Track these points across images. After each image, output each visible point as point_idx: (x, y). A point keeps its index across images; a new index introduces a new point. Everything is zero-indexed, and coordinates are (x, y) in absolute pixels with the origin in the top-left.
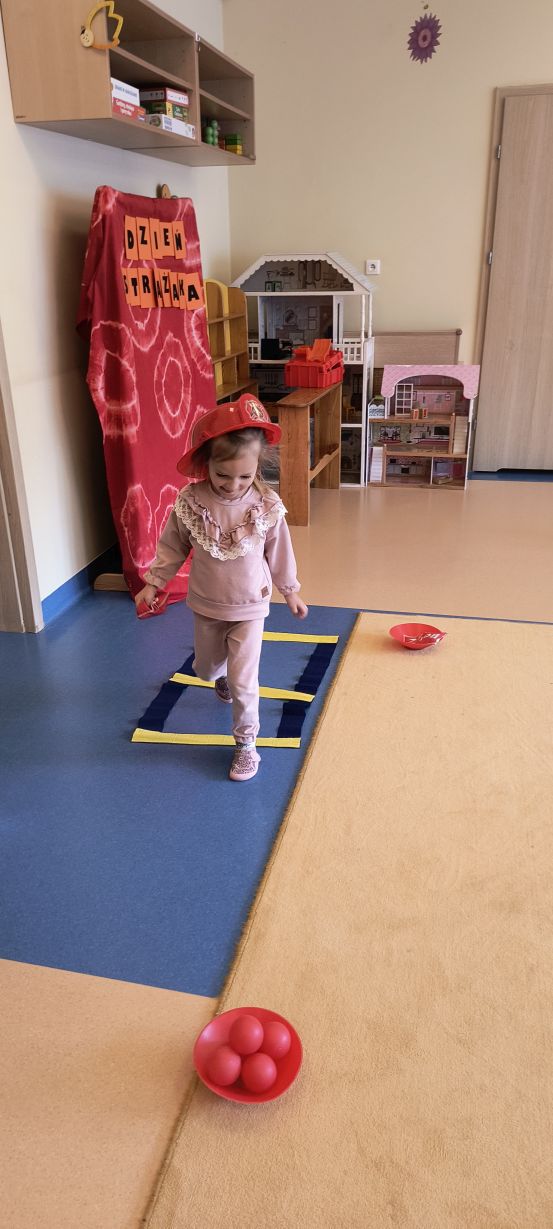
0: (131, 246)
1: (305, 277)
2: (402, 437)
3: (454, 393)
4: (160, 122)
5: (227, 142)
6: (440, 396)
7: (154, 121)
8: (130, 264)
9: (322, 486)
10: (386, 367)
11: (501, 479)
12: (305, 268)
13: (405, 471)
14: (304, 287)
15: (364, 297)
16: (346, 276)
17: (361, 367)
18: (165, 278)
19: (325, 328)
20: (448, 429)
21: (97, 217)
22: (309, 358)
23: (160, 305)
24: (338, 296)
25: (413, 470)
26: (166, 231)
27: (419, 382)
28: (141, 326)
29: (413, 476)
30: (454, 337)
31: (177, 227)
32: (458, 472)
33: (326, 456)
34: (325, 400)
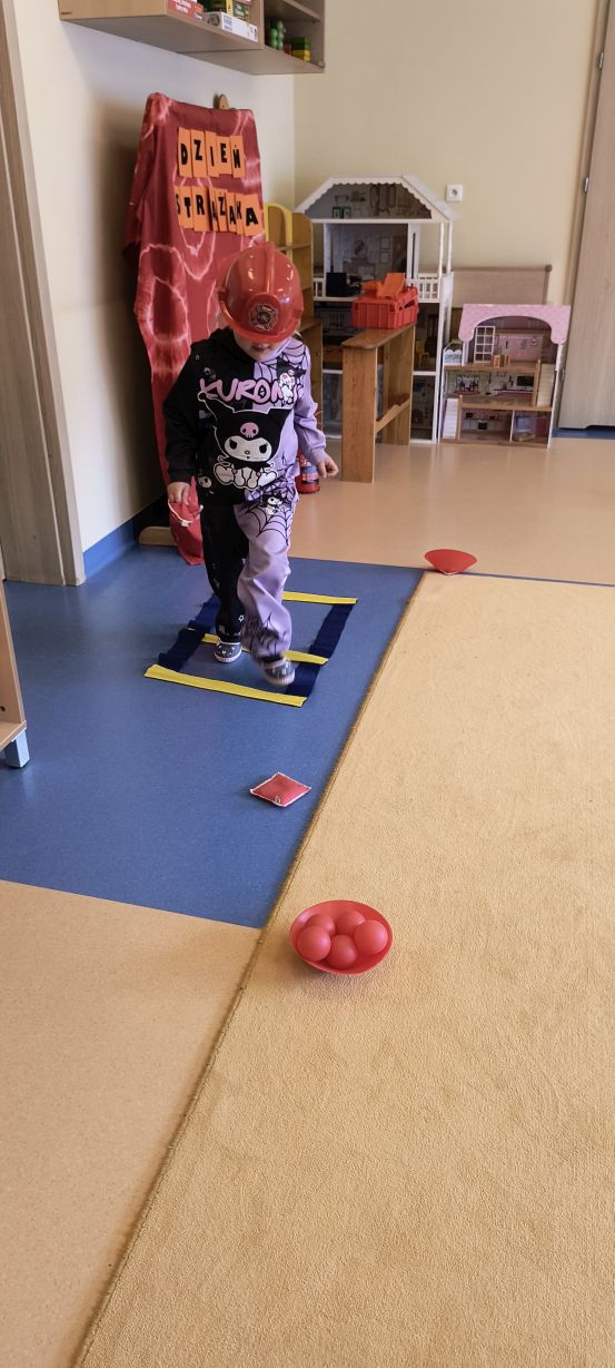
0: (184, 161)
1: (378, 203)
2: (481, 388)
3: (540, 338)
4: (219, 20)
5: (294, 45)
6: (525, 341)
7: (212, 20)
8: (183, 182)
9: (390, 441)
10: (465, 306)
11: (590, 436)
12: (378, 193)
13: (482, 426)
14: (376, 214)
15: (442, 226)
16: (423, 202)
17: (437, 305)
18: (221, 199)
19: (399, 262)
20: (533, 378)
21: (148, 129)
22: (379, 294)
23: (215, 228)
24: (414, 225)
25: (491, 426)
26: (223, 146)
27: (502, 324)
28: (194, 251)
29: (492, 433)
30: (543, 273)
31: (236, 142)
32: (541, 428)
33: (395, 406)
34: (397, 342)
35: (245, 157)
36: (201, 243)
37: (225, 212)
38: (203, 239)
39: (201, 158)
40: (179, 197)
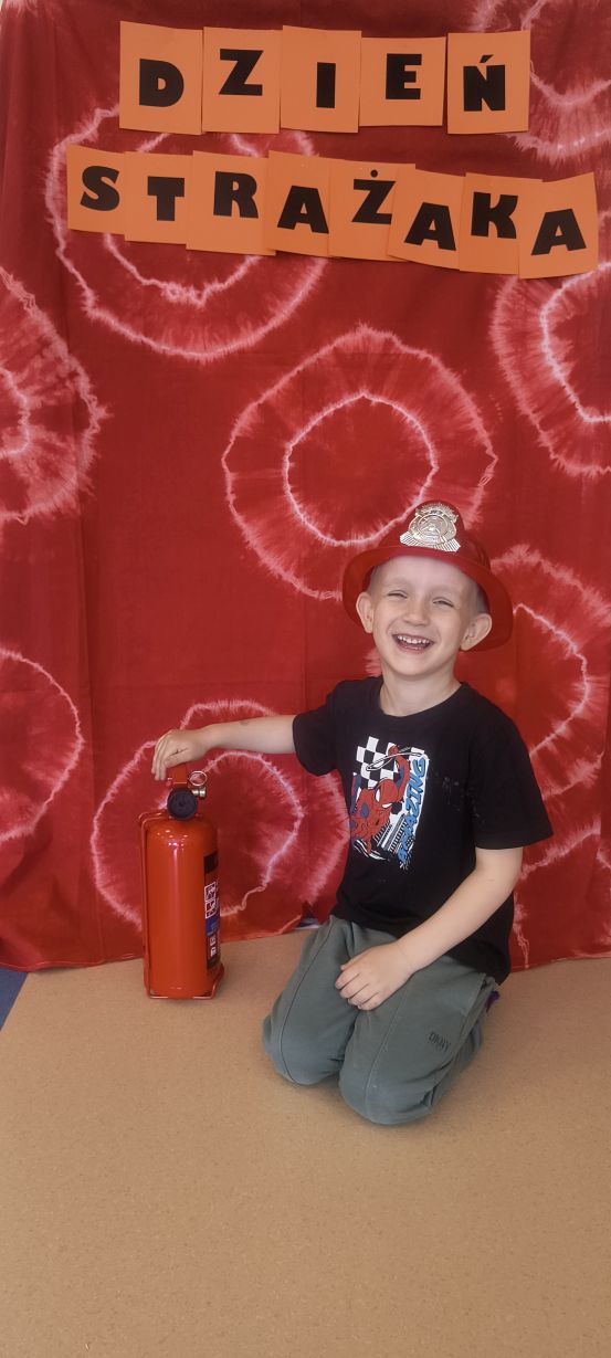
8: (150, 145)
35: (539, 84)
36: (231, 281)
37: (390, 216)
38: (241, 271)
39: (256, 90)
40: (113, 174)
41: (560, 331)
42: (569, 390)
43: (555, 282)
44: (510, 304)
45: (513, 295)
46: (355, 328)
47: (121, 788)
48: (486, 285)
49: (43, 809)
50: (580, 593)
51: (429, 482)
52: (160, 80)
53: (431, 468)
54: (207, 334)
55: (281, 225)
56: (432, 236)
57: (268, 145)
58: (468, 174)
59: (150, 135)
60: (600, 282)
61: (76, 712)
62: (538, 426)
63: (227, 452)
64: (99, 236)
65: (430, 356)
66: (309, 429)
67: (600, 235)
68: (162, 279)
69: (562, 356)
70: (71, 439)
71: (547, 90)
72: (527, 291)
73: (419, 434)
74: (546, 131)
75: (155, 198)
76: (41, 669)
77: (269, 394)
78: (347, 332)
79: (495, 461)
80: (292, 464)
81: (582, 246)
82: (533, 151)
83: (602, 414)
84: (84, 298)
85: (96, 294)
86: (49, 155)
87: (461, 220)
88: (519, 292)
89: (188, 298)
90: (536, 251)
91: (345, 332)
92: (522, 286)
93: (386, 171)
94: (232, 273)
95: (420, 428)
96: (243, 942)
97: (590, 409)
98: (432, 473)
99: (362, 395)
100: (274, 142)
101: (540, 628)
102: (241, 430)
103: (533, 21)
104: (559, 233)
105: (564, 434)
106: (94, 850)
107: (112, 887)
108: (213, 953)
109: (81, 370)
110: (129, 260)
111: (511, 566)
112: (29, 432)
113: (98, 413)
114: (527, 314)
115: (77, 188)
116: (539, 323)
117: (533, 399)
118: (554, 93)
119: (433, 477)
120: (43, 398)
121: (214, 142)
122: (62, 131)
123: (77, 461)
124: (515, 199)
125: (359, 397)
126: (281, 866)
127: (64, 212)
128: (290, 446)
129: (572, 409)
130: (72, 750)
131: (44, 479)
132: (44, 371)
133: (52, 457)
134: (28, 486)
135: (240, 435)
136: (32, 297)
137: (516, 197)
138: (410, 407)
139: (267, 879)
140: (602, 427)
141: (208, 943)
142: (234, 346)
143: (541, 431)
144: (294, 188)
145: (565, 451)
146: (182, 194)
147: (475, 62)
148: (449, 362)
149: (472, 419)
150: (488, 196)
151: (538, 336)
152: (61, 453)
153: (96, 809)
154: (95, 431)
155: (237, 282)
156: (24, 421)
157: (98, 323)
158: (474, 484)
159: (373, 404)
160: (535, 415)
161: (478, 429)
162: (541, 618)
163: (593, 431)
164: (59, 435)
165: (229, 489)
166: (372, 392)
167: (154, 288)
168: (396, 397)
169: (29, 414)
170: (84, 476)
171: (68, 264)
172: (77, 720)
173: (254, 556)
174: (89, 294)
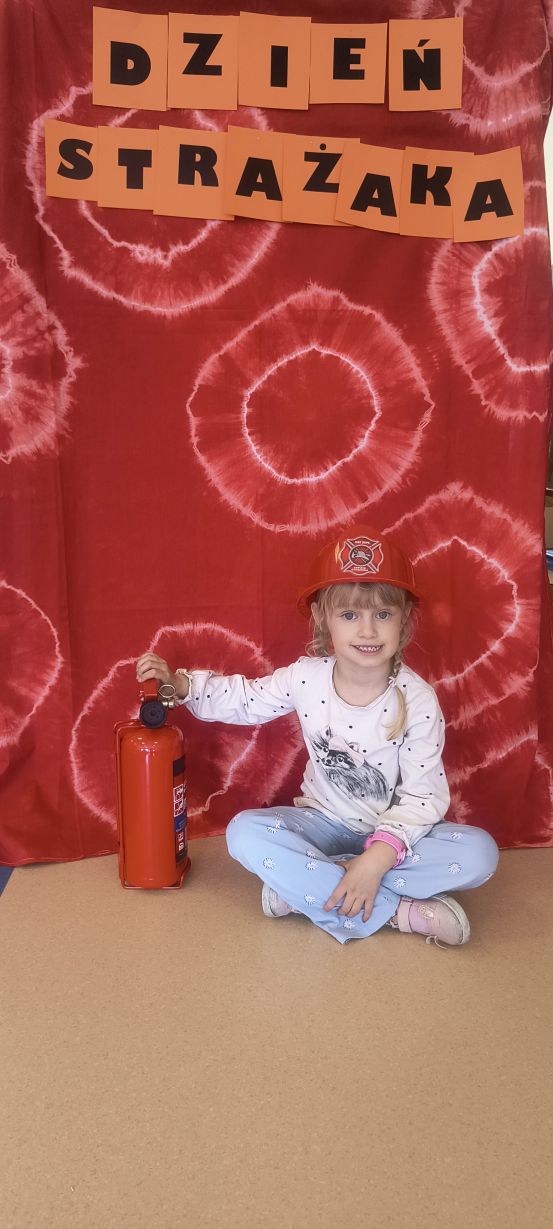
8: (122, 119)
31: (419, 34)
35: (472, 66)
36: (194, 243)
37: (338, 185)
38: (203, 234)
39: (216, 70)
40: (87, 147)
41: (490, 289)
42: (498, 343)
43: (485, 245)
44: (446, 266)
45: (448, 257)
46: (306, 286)
47: (96, 702)
48: (421, 249)
49: (26, 721)
50: (510, 525)
51: (373, 426)
52: (129, 61)
53: (375, 413)
54: (172, 291)
55: (239, 192)
56: (375, 203)
57: (227, 121)
58: (407, 147)
59: (121, 111)
60: (526, 245)
61: (55, 634)
62: (471, 375)
63: (191, 399)
64: (74, 203)
65: (374, 312)
66: (265, 377)
67: (526, 202)
68: (131, 242)
69: (492, 312)
70: (49, 386)
71: (478, 72)
72: (461, 253)
73: (364, 382)
74: (478, 108)
75: (125, 167)
76: (24, 595)
77: (229, 346)
78: (299, 290)
79: (433, 407)
80: (251, 410)
81: (510, 213)
82: (466, 127)
83: (529, 364)
84: (61, 259)
85: (71, 255)
86: (29, 128)
87: (401, 189)
88: (454, 255)
89: (155, 259)
90: (468, 218)
91: (297, 290)
92: (456, 249)
93: (334, 145)
94: (195, 237)
95: (365, 377)
96: (208, 839)
97: (517, 359)
98: (375, 419)
99: (312, 347)
100: (232, 118)
101: (473, 558)
102: (204, 379)
103: (466, 9)
104: (489, 201)
105: (494, 382)
106: (73, 758)
107: (89, 792)
108: (181, 848)
109: (58, 324)
110: (102, 224)
111: (447, 501)
112: (12, 380)
113: (74, 363)
114: (461, 275)
115: (55, 159)
116: (471, 282)
117: (465, 353)
118: (484, 75)
119: (377, 422)
120: (24, 349)
121: (178, 117)
122: (41, 107)
123: (55, 407)
124: (449, 170)
125: (310, 349)
126: (241, 772)
127: (42, 181)
128: (248, 393)
129: (502, 359)
130: (52, 668)
131: (26, 423)
132: (25, 324)
133: (32, 402)
134: (11, 429)
135: (202, 383)
136: (14, 257)
137: (451, 169)
138: (356, 359)
139: (228, 783)
140: (530, 376)
141: (176, 839)
142: (197, 302)
143: (473, 380)
144: (250, 160)
145: (495, 397)
146: (150, 165)
147: (413, 46)
148: (391, 318)
149: (412, 369)
150: (425, 168)
151: (472, 295)
152: (41, 399)
153: (74, 722)
154: (71, 380)
155: (199, 244)
156: (7, 370)
157: (74, 281)
158: (414, 428)
159: (322, 355)
160: (469, 365)
161: (417, 379)
162: (474, 548)
163: (520, 379)
164: (38, 383)
165: (193, 432)
166: (322, 344)
167: (125, 250)
168: (343, 349)
169: (12, 363)
170: (62, 420)
171: (47, 228)
172: (57, 640)
173: (216, 493)
174: (65, 254)
